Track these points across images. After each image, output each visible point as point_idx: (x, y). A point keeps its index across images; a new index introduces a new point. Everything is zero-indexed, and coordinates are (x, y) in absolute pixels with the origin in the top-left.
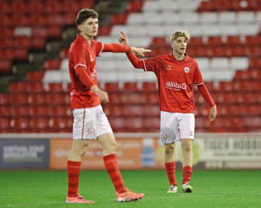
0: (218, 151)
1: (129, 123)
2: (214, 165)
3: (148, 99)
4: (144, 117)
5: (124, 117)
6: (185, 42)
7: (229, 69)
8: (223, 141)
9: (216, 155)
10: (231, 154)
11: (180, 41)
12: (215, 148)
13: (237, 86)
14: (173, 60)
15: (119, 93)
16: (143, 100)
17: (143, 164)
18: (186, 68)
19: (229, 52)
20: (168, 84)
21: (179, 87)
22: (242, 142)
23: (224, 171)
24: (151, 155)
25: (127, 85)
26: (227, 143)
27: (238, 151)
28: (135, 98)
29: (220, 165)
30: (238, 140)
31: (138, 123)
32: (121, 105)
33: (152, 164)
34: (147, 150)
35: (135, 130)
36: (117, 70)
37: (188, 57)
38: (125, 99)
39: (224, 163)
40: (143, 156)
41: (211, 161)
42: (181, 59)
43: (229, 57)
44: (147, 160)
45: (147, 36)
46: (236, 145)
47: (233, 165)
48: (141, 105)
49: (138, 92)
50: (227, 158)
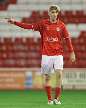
0: (70, 79)
1: (18, 62)
2: (68, 88)
3: (29, 48)
4: (27, 59)
5: (15, 58)
6: (56, 13)
7: (77, 30)
8: (73, 73)
9: (69, 81)
10: (78, 81)
11: (53, 12)
12: (68, 77)
13: (82, 41)
14: (49, 23)
15: (12, 44)
16: (26, 48)
17: (26, 86)
18: (57, 28)
19: (77, 20)
20: (47, 38)
21: (54, 40)
22: (84, 74)
23: (74, 91)
24: (30, 82)
25: (17, 39)
26: (75, 74)
27: (82, 79)
28: (21, 47)
29: (71, 88)
30: (82, 73)
31: (23, 62)
32: (13, 51)
33: (31, 87)
34: (29, 78)
35: (21, 66)
36: (11, 31)
37: (59, 21)
38: (15, 48)
39: (74, 86)
40: (26, 82)
41: (66, 85)
42: (55, 23)
43: (77, 23)
44: (28, 84)
45: (28, 10)
46: (81, 76)
47: (79, 88)
48: (25, 51)
49: (23, 44)
50: (75, 83)
